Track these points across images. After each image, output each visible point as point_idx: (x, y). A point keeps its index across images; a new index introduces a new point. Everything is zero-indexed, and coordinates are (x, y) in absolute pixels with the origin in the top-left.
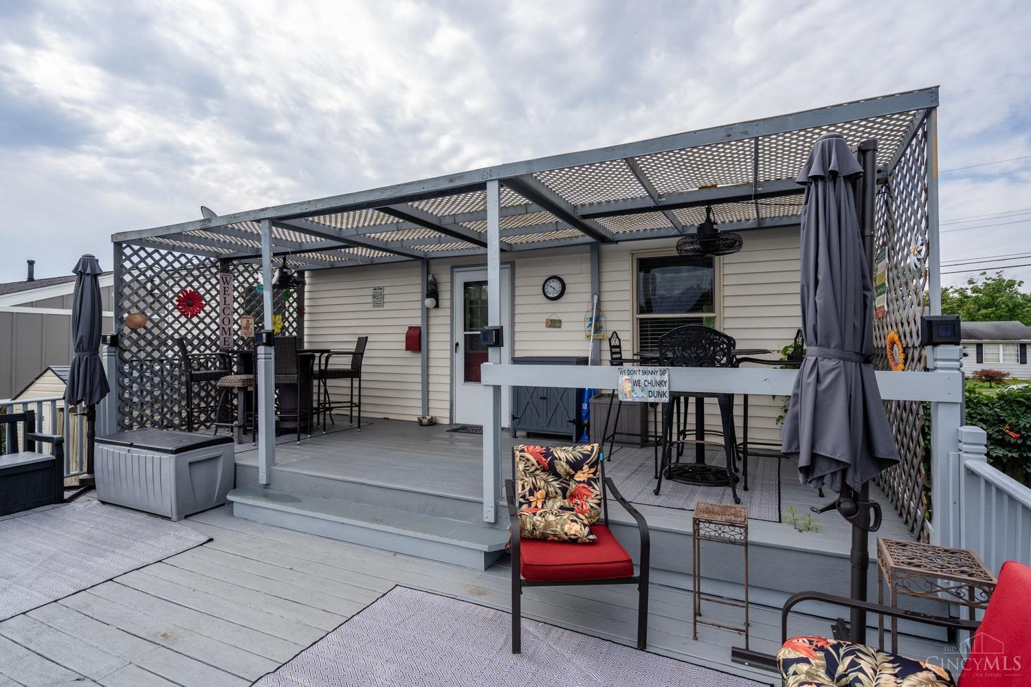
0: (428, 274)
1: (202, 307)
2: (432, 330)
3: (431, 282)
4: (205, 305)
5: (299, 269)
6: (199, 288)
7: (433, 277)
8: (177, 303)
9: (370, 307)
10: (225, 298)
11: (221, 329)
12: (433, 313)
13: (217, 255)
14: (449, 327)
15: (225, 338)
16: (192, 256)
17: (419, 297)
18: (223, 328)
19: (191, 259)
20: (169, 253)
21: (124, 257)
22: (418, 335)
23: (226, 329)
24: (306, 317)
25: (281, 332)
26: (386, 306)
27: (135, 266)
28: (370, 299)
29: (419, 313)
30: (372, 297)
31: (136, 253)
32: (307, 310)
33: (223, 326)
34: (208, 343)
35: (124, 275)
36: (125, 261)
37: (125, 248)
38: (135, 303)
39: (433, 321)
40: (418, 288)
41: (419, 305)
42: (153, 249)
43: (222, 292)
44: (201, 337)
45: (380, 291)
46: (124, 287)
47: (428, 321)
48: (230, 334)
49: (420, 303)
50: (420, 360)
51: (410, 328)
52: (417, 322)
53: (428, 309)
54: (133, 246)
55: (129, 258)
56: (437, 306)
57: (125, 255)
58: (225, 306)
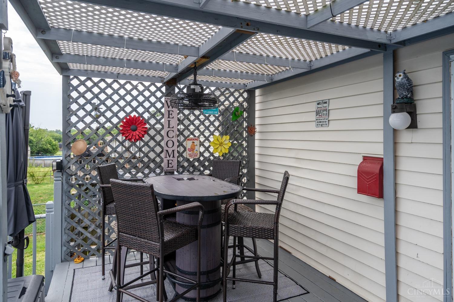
0: (395, 71)
1: (146, 132)
2: (403, 165)
3: (401, 85)
4: (150, 129)
5: (248, 87)
6: (143, 113)
7: (406, 76)
8: (121, 128)
9: (312, 126)
10: (169, 121)
11: (165, 151)
12: (406, 137)
13: (161, 79)
14: (440, 164)
15: (168, 161)
16: (137, 82)
17: (379, 111)
18: (167, 151)
19: (137, 86)
20: (114, 81)
21: (71, 88)
22: (377, 171)
23: (170, 152)
24: (257, 136)
25: (229, 152)
26: (333, 125)
27: (82, 95)
28: (313, 117)
29: (379, 137)
30: (315, 113)
31: (83, 83)
32: (258, 129)
33: (167, 149)
34: (152, 165)
35: (71, 104)
36: (72, 91)
37: (73, 79)
38: (81, 130)
39: (404, 151)
40: (379, 98)
41: (379, 124)
42: (99, 79)
43: (166, 116)
44: (146, 160)
45: (325, 105)
46: (71, 115)
47: (395, 150)
48: (173, 157)
49: (381, 120)
50: (382, 210)
51: (365, 158)
52: (378, 150)
53: (395, 131)
54: (79, 77)
55: (76, 89)
56: (413, 125)
57: (72, 86)
58: (169, 129)
